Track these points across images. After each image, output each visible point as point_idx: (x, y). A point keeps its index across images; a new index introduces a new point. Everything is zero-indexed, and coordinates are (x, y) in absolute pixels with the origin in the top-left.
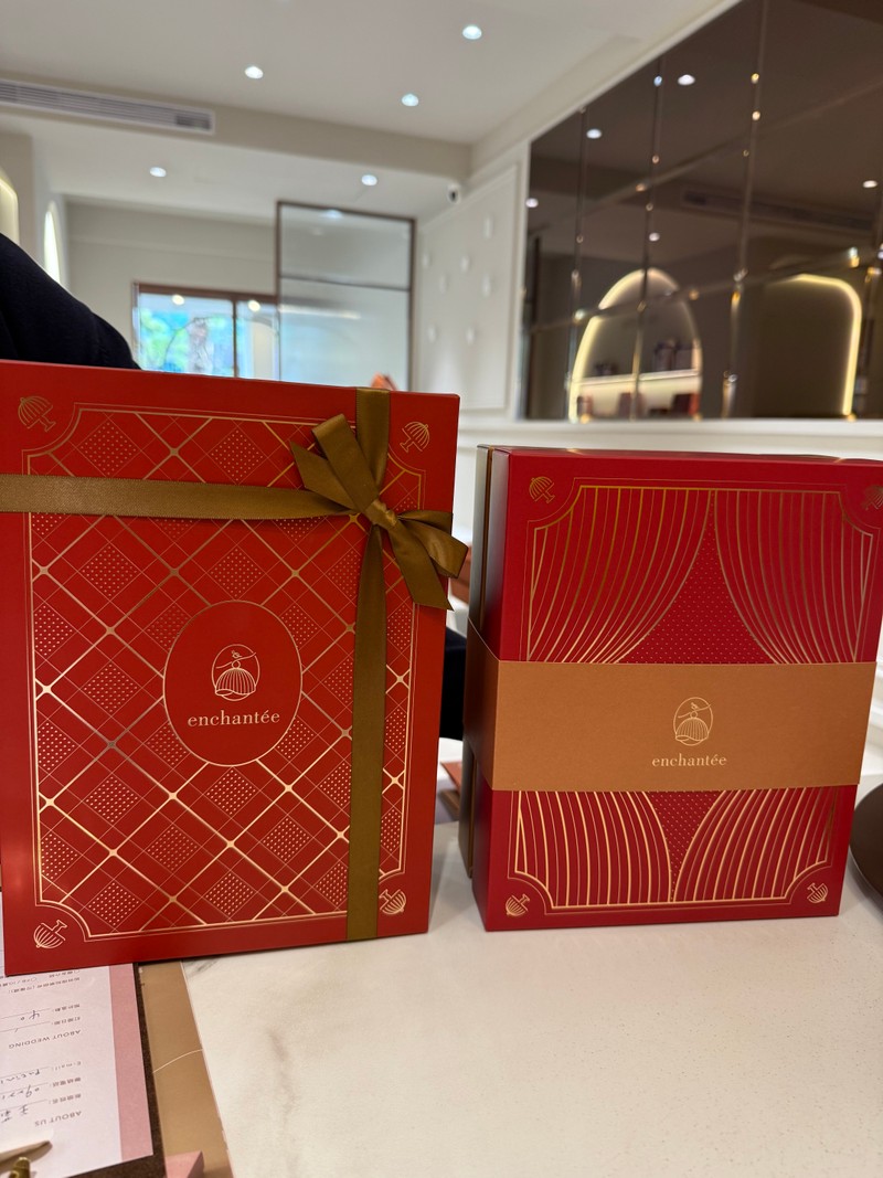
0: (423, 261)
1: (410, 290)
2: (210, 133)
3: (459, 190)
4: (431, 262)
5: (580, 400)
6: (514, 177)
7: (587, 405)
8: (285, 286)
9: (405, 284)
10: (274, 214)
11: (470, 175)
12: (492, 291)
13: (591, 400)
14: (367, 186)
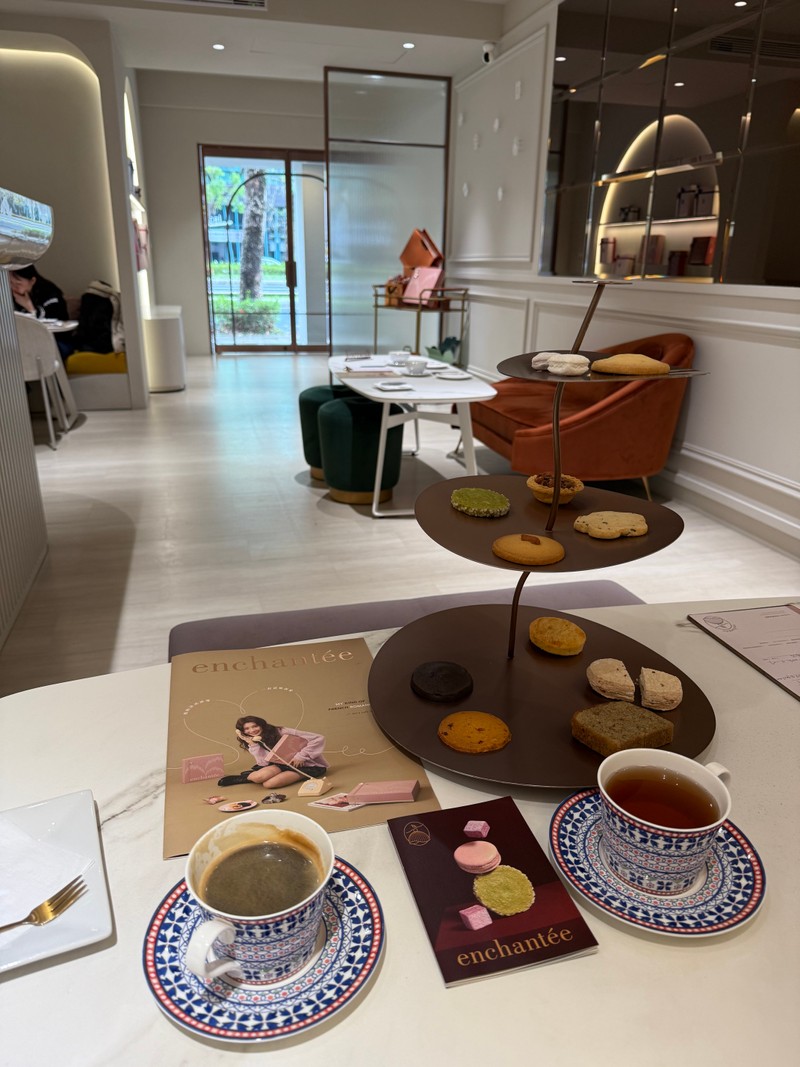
0: (459, 120)
1: (446, 147)
2: (264, 9)
3: (492, 51)
4: (464, 121)
5: (604, 242)
6: (543, 39)
7: (611, 246)
8: (333, 146)
9: (442, 142)
10: (320, 78)
11: (502, 35)
12: (520, 151)
13: (615, 242)
14: (407, 51)
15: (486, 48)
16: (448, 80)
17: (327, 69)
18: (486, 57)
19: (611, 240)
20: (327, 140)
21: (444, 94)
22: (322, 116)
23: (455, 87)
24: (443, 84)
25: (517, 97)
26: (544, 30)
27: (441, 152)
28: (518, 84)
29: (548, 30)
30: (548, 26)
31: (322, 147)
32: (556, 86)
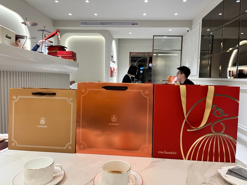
0: (184, 44)
1: (181, 50)
2: (138, 26)
3: (190, 30)
5: (230, 71)
6: (199, 26)
7: (231, 72)
8: (154, 51)
9: (180, 49)
10: (153, 38)
11: (192, 26)
12: (194, 50)
13: (232, 71)
14: (170, 31)
15: (188, 29)
16: (182, 36)
17: (154, 36)
18: (188, 31)
19: (231, 71)
20: (153, 50)
21: (181, 39)
22: (152, 45)
23: (183, 38)
24: (181, 37)
25: (194, 39)
26: (199, 24)
27: (180, 51)
28: (194, 36)
30: (200, 24)
31: (152, 52)
32: (202, 36)
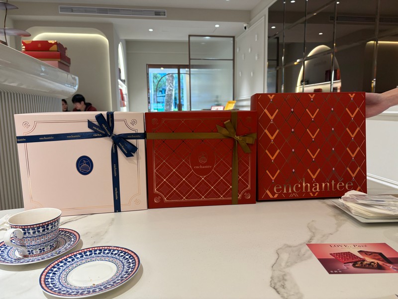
0: (237, 50)
1: (234, 60)
2: (165, 17)
3: (247, 26)
4: (239, 50)
6: (263, 20)
9: (232, 58)
10: (188, 39)
11: (250, 20)
12: (258, 58)
14: (217, 28)
15: (245, 25)
16: (234, 37)
17: (190, 36)
18: (245, 28)
20: (190, 59)
21: (232, 42)
22: (188, 53)
23: (236, 39)
24: (232, 39)
25: (256, 40)
28: (256, 36)
29: (265, 17)
31: (188, 64)
